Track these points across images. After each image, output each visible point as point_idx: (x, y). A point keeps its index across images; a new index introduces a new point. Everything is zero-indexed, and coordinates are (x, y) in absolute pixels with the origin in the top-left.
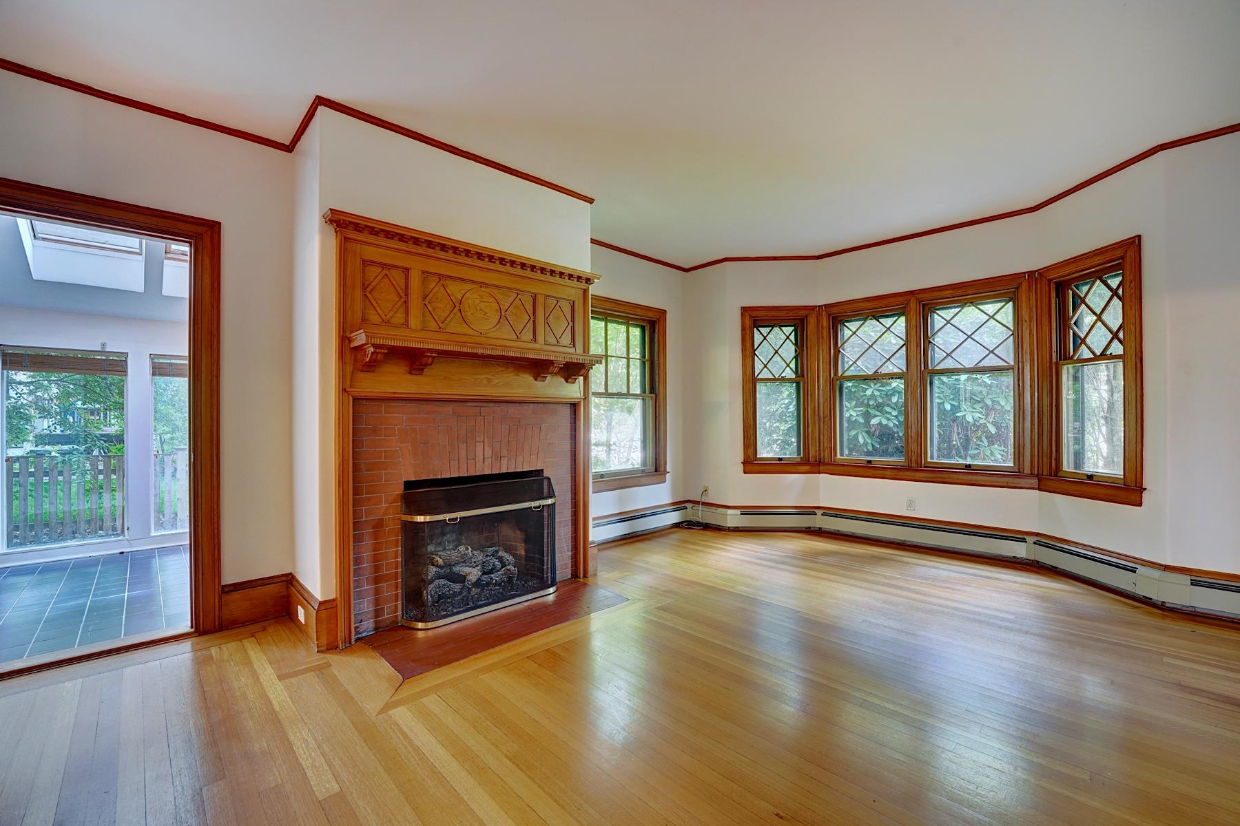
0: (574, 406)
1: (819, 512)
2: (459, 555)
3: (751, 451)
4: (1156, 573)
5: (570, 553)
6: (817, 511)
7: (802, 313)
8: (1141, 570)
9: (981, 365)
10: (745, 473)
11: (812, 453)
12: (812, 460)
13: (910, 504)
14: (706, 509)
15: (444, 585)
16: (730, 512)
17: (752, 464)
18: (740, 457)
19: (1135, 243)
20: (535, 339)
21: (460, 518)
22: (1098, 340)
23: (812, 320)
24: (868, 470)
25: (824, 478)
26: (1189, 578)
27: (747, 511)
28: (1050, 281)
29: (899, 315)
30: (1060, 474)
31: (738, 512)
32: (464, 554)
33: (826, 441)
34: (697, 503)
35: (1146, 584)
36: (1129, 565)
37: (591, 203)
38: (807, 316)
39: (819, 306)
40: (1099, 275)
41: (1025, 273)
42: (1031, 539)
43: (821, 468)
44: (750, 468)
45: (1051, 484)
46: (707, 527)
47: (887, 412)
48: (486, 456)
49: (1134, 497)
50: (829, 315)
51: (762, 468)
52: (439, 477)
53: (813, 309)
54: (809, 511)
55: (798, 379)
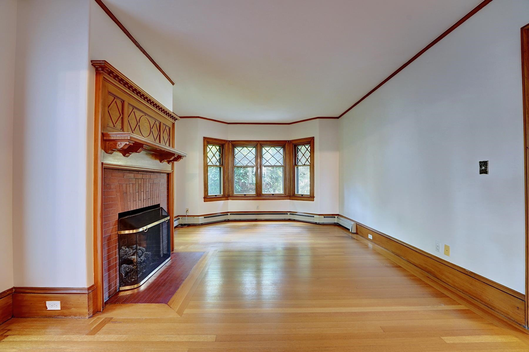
0: (168, 175)
1: (229, 214)
2: (124, 252)
3: (206, 194)
4: (318, 216)
5: (167, 241)
6: (228, 213)
7: (223, 142)
8: (315, 216)
9: (275, 165)
10: (204, 201)
11: (226, 193)
12: (226, 196)
13: (258, 207)
14: (189, 218)
15: (126, 267)
16: (200, 217)
17: (207, 198)
18: (203, 196)
19: (313, 138)
20: (160, 142)
21: (148, 229)
22: (303, 160)
23: (226, 145)
24: (245, 197)
25: (230, 202)
26: (323, 216)
27: (206, 216)
28: (293, 144)
29: (254, 147)
30: (295, 195)
31: (203, 217)
32: (126, 251)
33: (231, 188)
34: (185, 216)
35: (317, 219)
36: (312, 215)
37: (173, 85)
38: (225, 144)
39: (229, 141)
40: (304, 144)
41: (287, 141)
42: (289, 213)
43: (229, 198)
44: (206, 200)
45: (293, 198)
46: (189, 225)
47: (245, 178)
48: (144, 199)
49: (312, 199)
50: (232, 144)
51: (211, 199)
52: (130, 210)
53: (227, 142)
54: (226, 214)
55: (220, 166)
